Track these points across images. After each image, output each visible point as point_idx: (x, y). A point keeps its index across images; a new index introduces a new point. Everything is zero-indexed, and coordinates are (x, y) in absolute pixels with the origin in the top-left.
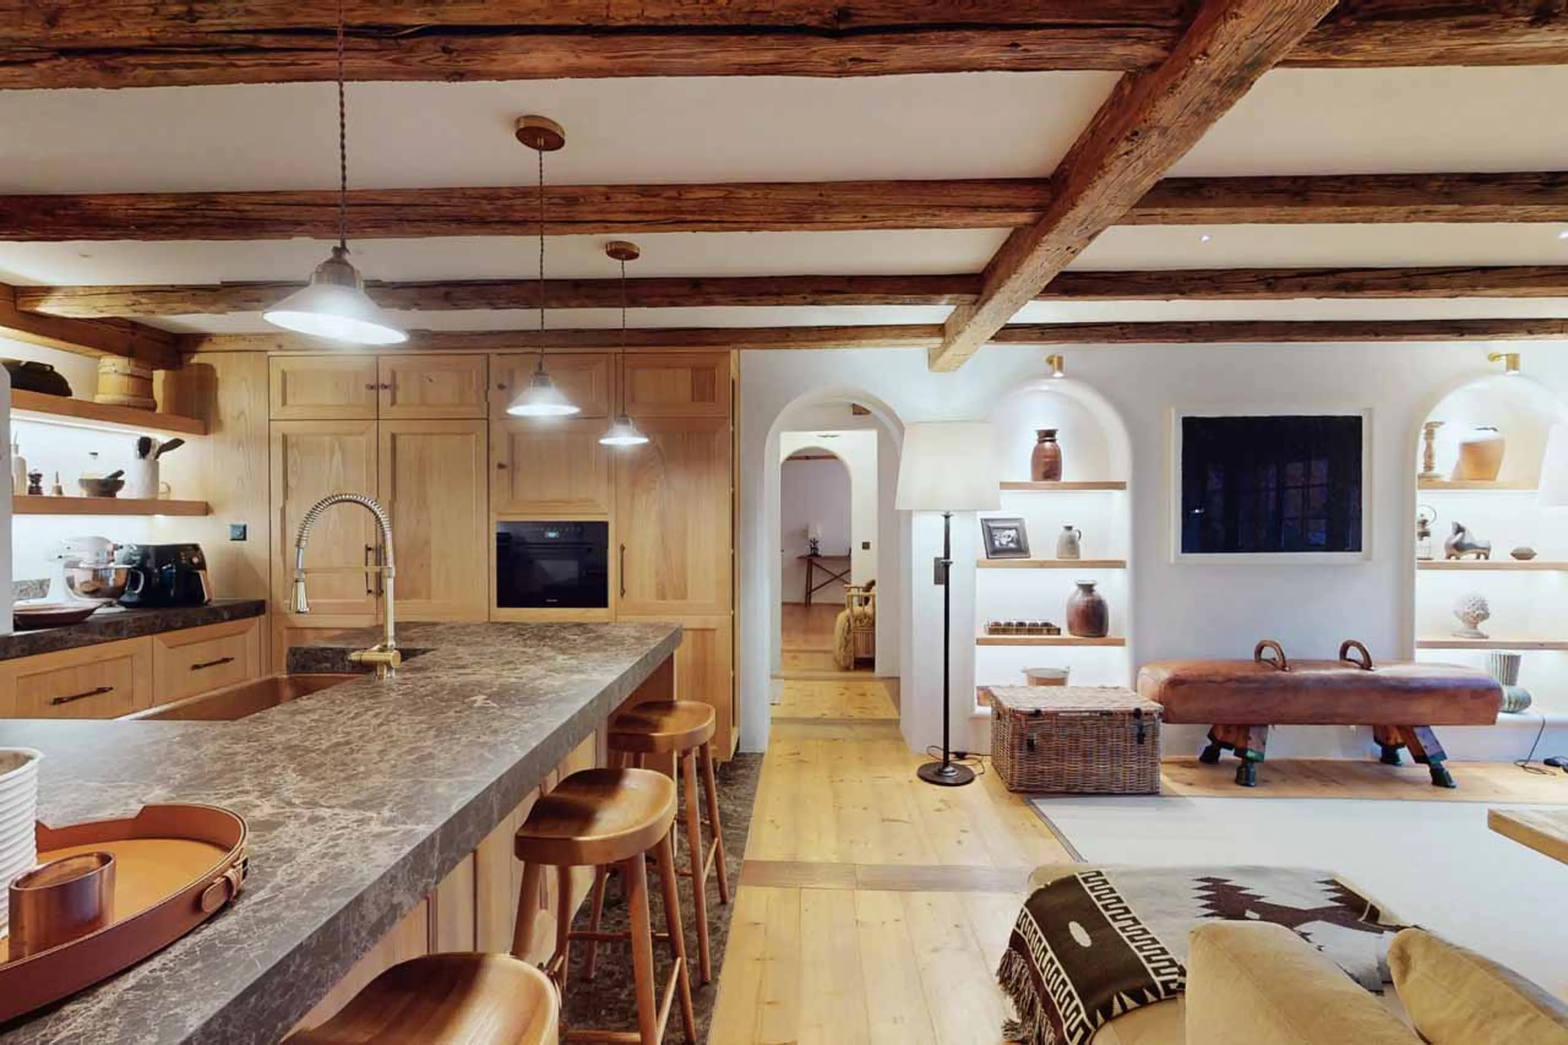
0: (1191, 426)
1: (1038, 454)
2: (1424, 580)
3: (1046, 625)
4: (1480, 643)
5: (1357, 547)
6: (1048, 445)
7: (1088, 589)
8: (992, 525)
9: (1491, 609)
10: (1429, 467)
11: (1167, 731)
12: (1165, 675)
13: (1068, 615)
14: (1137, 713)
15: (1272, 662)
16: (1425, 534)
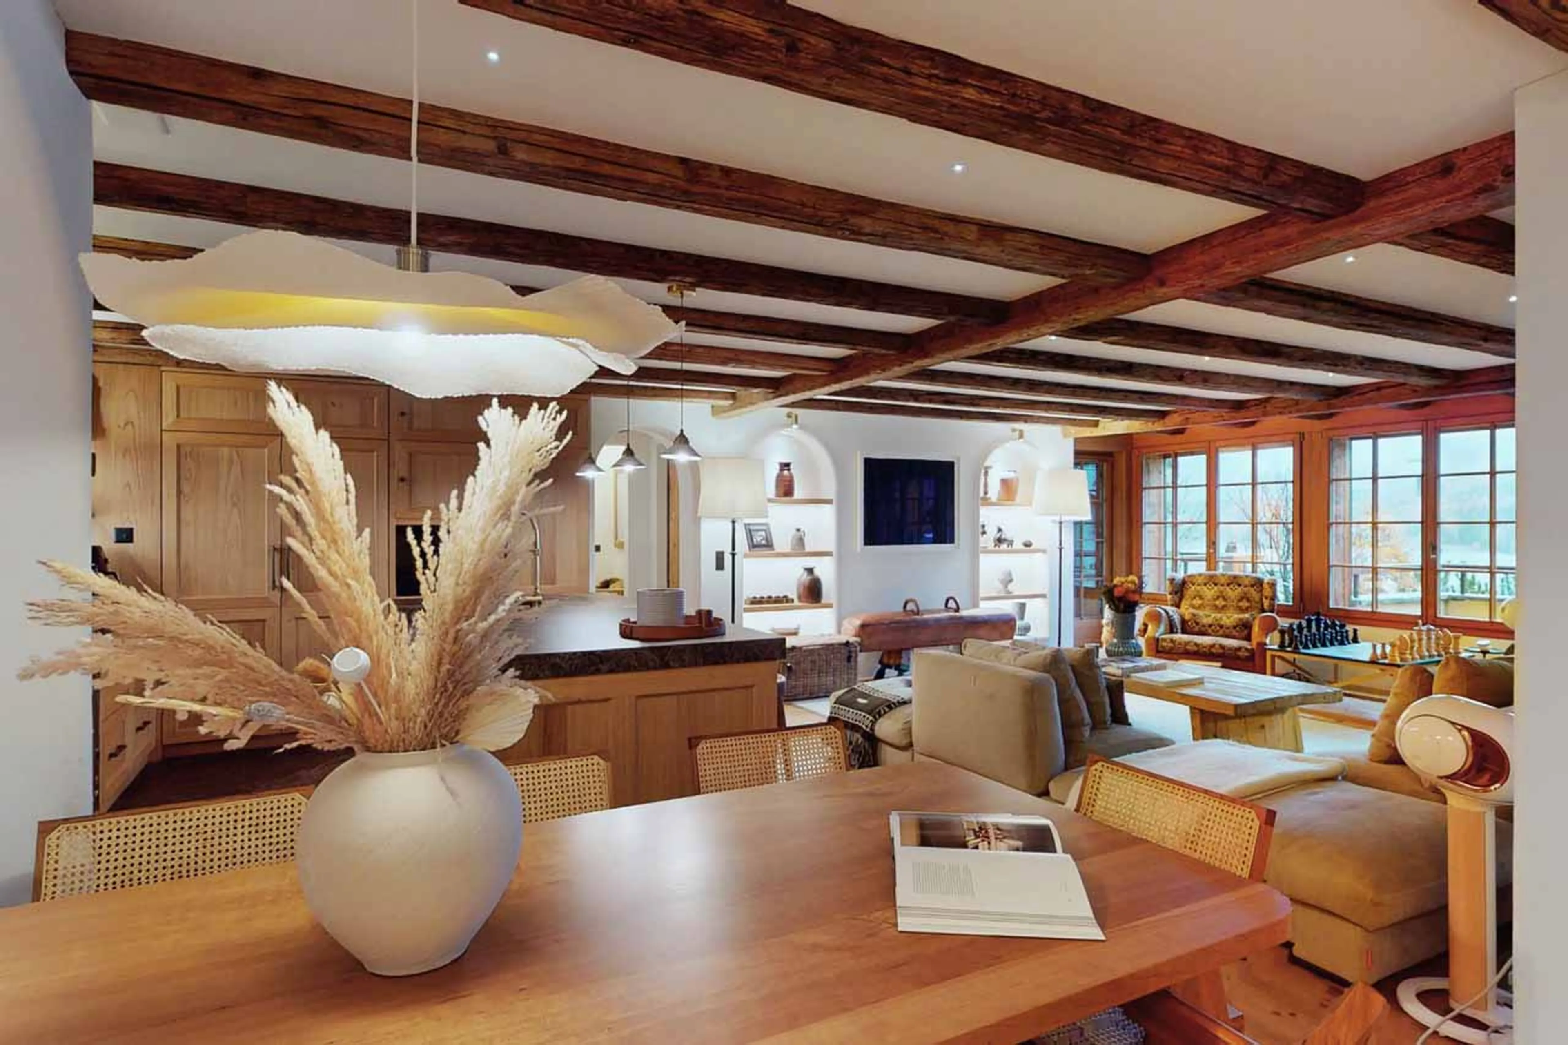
0: (869, 463)
1: (780, 479)
2: (984, 559)
3: (785, 597)
4: (1009, 596)
5: (952, 541)
6: (786, 472)
7: (810, 571)
8: (752, 528)
9: (1014, 577)
10: (986, 493)
11: (862, 657)
12: (858, 622)
13: (798, 589)
14: (847, 644)
15: (912, 611)
16: (984, 533)
